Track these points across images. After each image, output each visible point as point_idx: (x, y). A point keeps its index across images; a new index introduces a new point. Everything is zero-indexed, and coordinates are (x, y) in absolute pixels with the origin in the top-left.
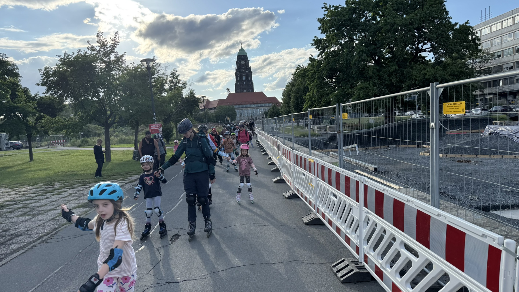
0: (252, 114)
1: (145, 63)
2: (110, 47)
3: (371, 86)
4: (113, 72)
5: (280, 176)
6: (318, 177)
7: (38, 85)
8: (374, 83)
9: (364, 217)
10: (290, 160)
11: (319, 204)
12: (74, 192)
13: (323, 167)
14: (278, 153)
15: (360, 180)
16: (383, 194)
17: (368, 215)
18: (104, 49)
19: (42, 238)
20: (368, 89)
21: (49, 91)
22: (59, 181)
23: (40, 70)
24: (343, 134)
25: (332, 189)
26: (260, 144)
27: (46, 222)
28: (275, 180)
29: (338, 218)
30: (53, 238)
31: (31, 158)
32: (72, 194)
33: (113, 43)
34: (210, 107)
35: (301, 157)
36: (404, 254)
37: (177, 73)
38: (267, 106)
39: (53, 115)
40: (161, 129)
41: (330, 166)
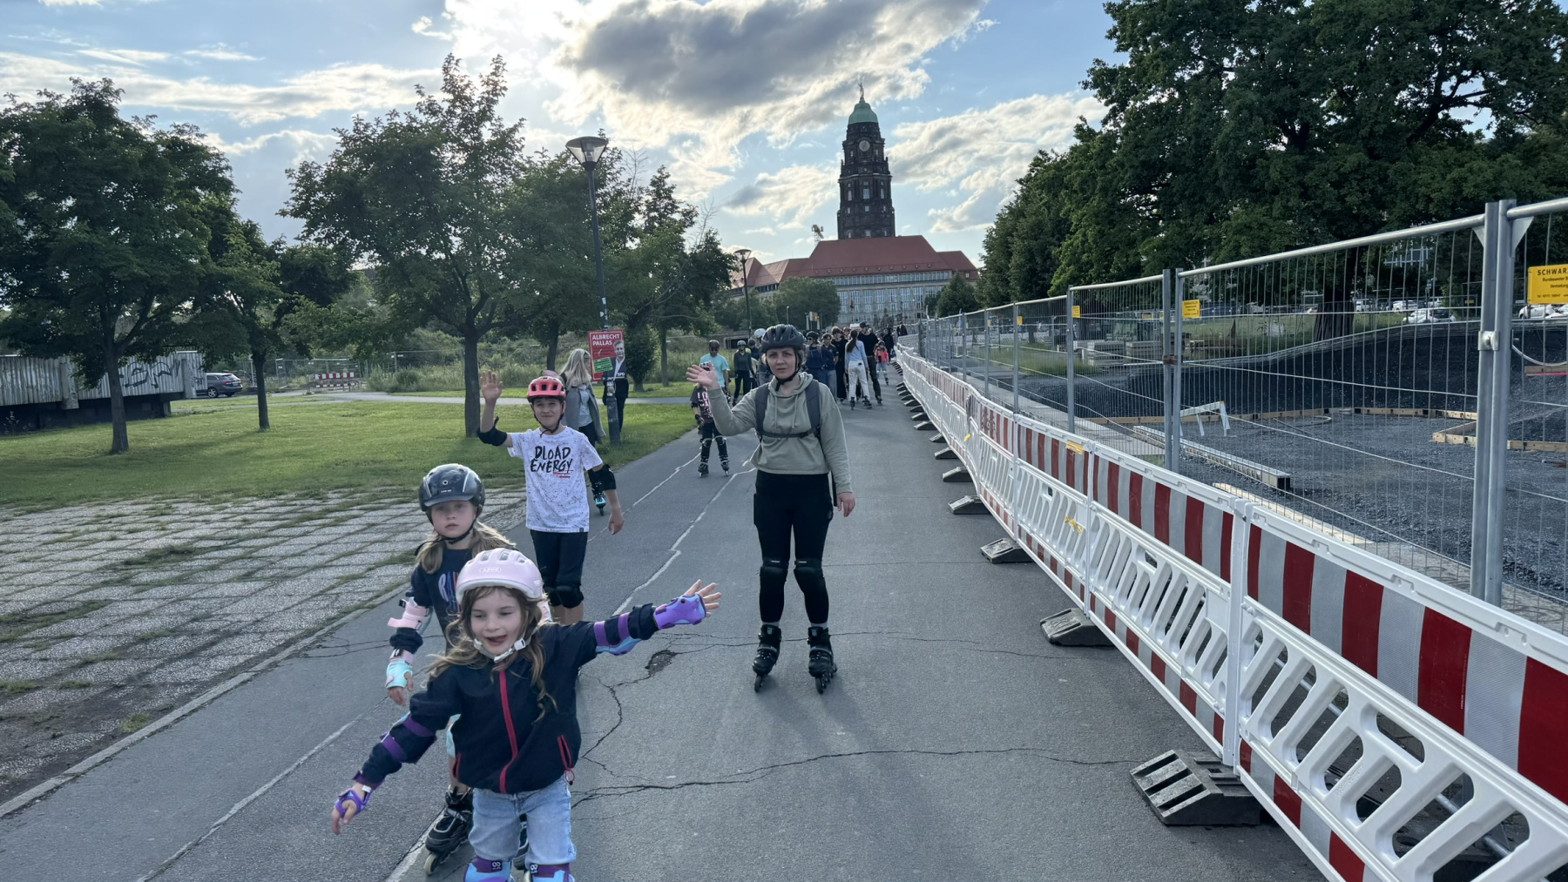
0: (886, 303)
1: (578, 151)
2: (480, 103)
3: (1275, 219)
4: (489, 178)
5: (973, 493)
6: (1096, 498)
7: (283, 213)
8: (1286, 207)
9: (1246, 626)
10: (1006, 446)
11: (1096, 585)
12: (380, 520)
13: (1114, 469)
14: (969, 424)
15: (1236, 511)
16: (1313, 555)
17: (1259, 621)
18: (463, 110)
19: (294, 643)
20: (1266, 229)
21: (313, 232)
22: (337, 488)
23: (289, 172)
24: (1183, 369)
25: (1143, 538)
26: (912, 398)
27: (308, 600)
28: (957, 504)
29: (1158, 627)
30: (323, 644)
31: (264, 422)
32: (374, 525)
33: (488, 92)
34: (763, 282)
35: (1041, 437)
36: (1374, 744)
37: (669, 182)
38: (934, 281)
39: (324, 301)
40: (622, 345)
41: (1140, 466)
